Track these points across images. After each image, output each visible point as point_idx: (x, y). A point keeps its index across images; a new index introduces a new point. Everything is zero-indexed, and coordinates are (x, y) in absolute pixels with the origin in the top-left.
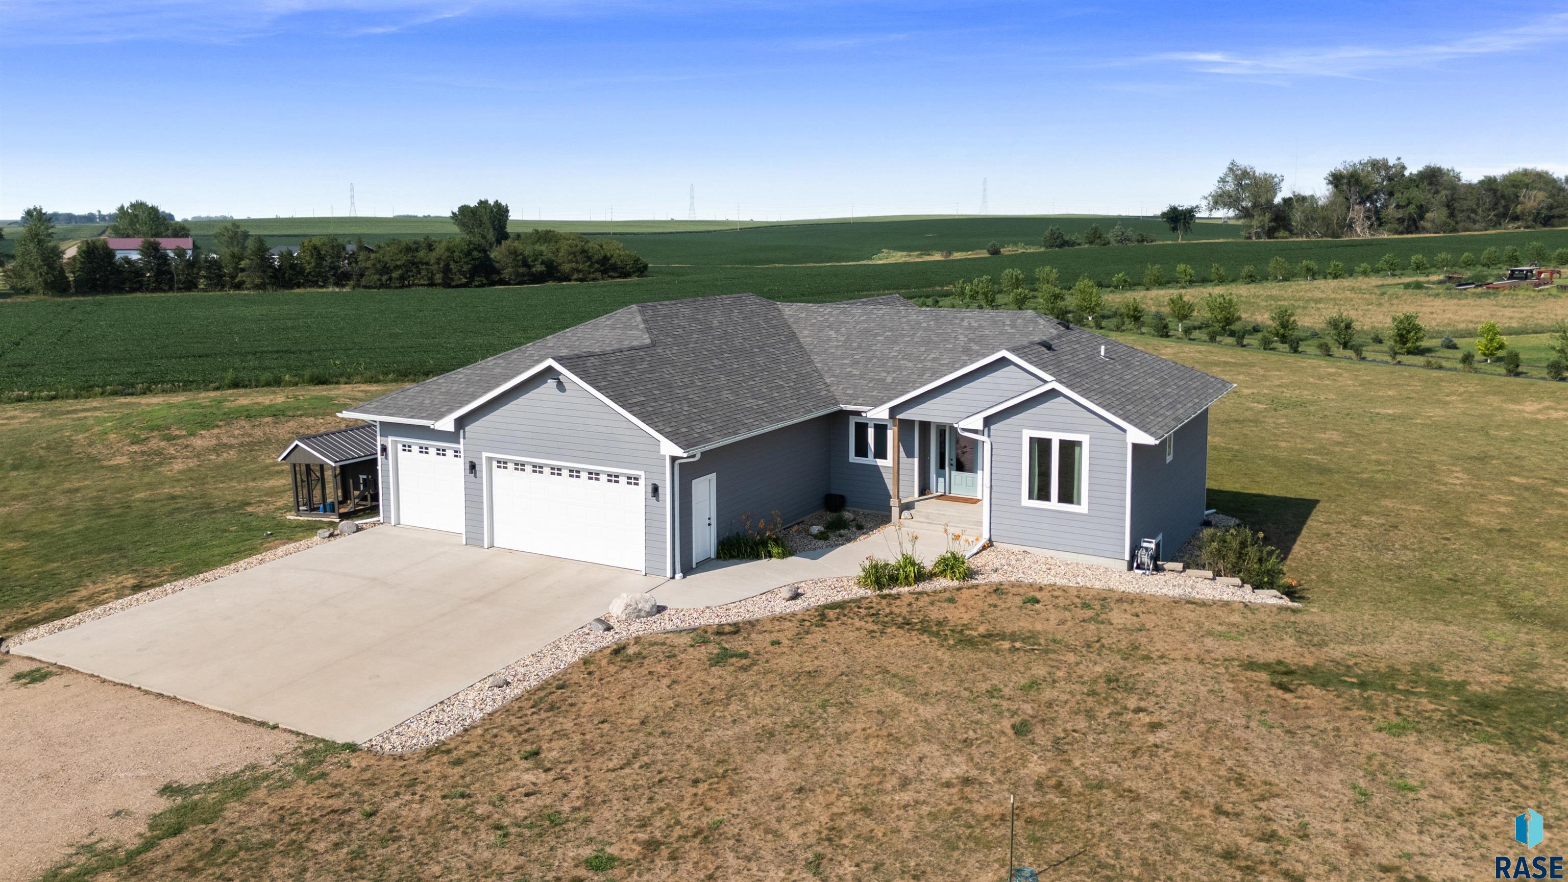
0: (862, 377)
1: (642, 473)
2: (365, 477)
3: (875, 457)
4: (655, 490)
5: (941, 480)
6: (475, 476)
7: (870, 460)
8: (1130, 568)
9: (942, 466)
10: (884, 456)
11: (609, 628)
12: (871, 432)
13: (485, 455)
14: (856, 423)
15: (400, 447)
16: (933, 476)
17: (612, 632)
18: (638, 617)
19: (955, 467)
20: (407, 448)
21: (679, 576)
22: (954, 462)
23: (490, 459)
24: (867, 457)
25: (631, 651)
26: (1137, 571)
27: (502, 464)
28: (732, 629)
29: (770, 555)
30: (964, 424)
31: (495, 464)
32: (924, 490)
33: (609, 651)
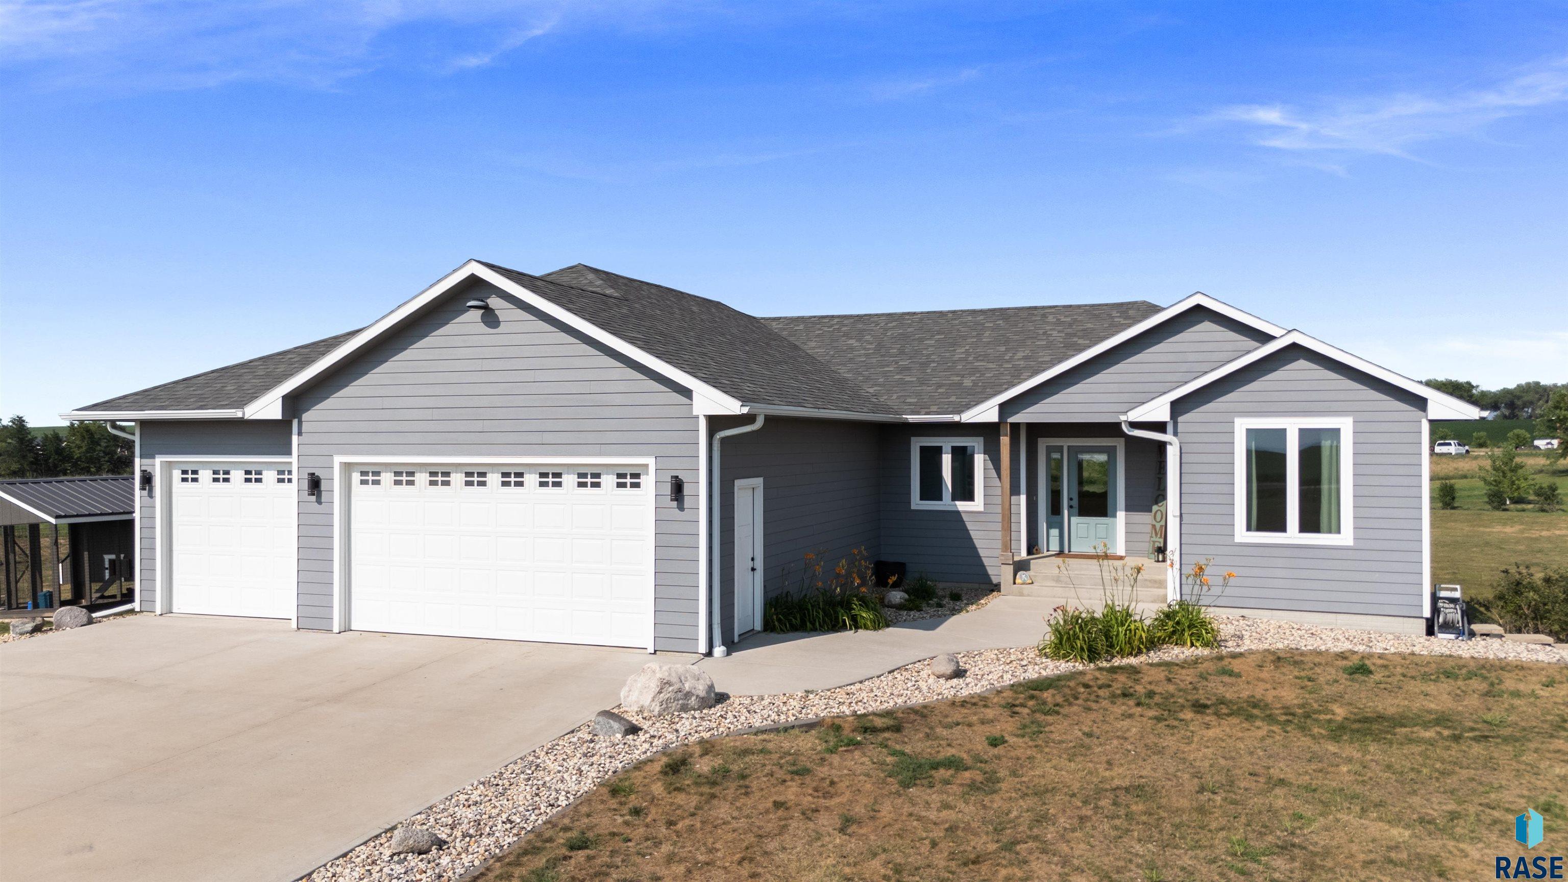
0: (922, 382)
1: (651, 461)
2: (113, 557)
3: (954, 498)
4: (678, 488)
5: (1055, 532)
6: (319, 502)
7: (946, 503)
8: (1430, 632)
9: (1055, 509)
10: (970, 496)
11: (634, 730)
12: (947, 460)
13: (338, 460)
14: (922, 448)
15: (177, 474)
16: (1043, 526)
17: (642, 737)
18: (685, 708)
19: (1076, 510)
20: (190, 475)
21: (719, 650)
22: (1075, 503)
23: (348, 468)
24: (941, 499)
25: (703, 766)
26: (1441, 636)
27: (370, 475)
28: (888, 722)
29: (856, 625)
30: (1137, 415)
31: (356, 477)
32: (1032, 548)
33: (657, 767)
